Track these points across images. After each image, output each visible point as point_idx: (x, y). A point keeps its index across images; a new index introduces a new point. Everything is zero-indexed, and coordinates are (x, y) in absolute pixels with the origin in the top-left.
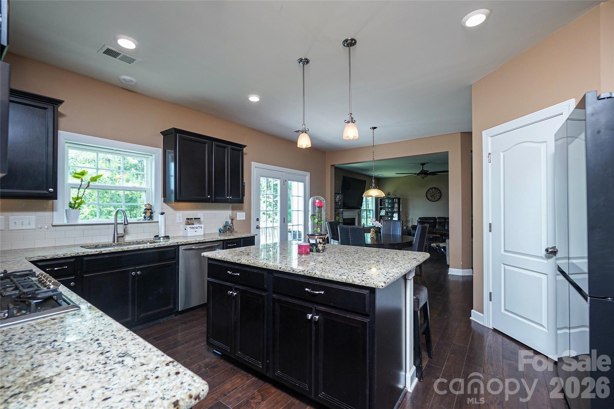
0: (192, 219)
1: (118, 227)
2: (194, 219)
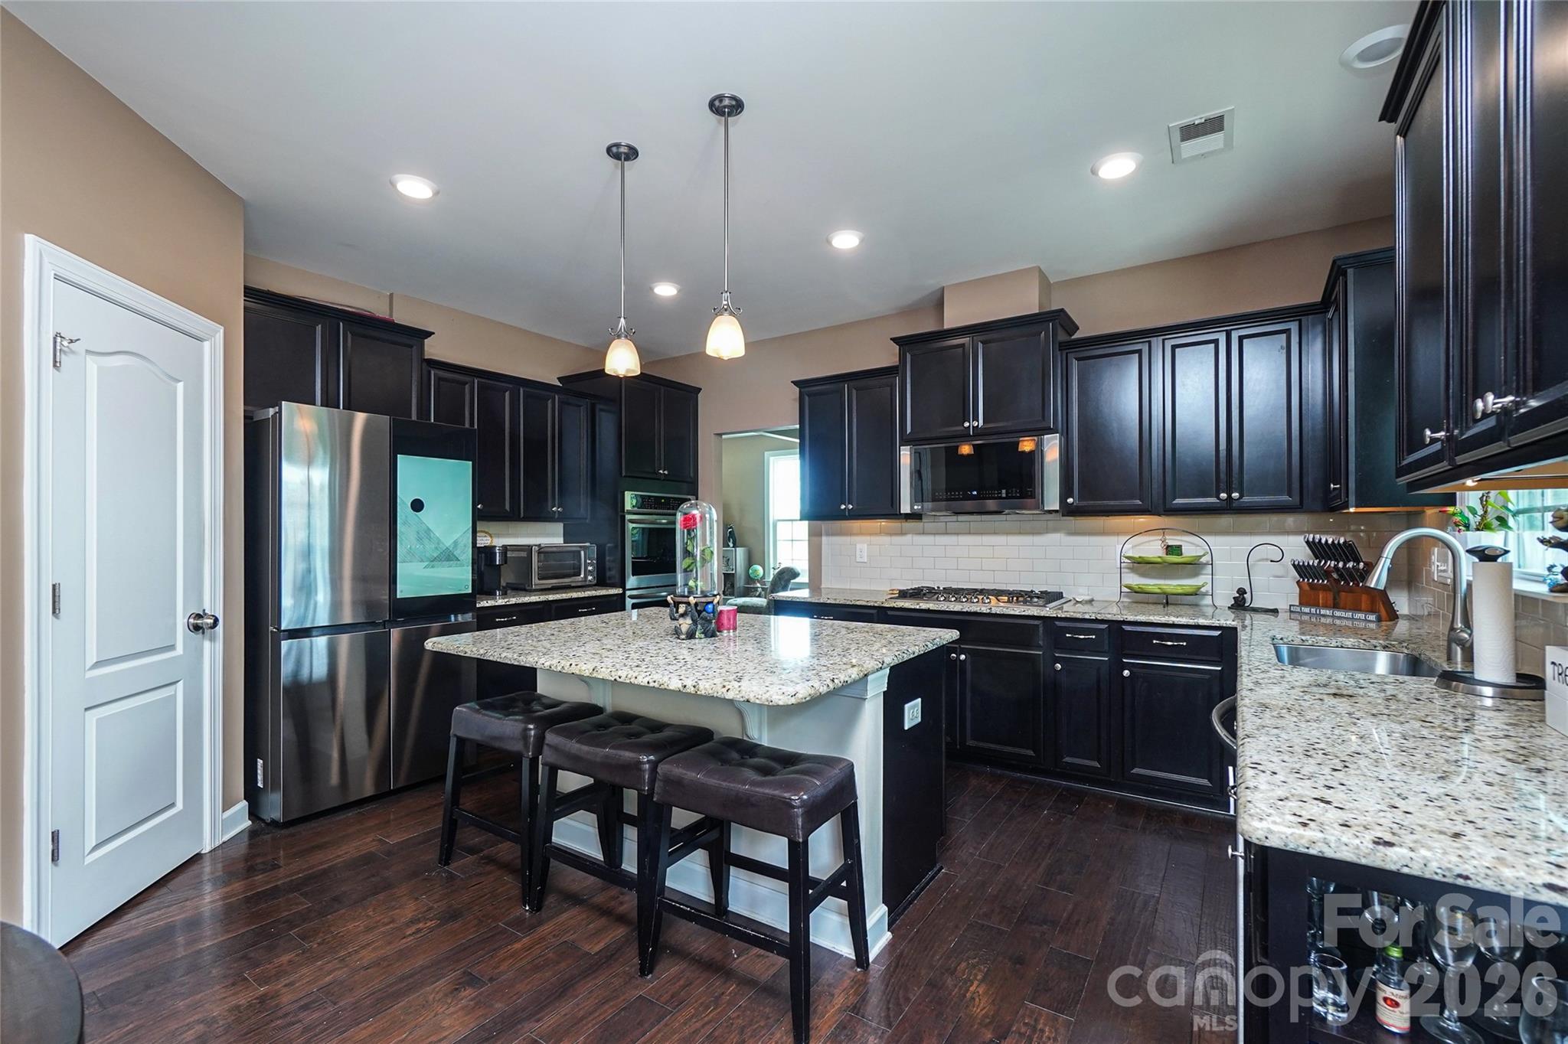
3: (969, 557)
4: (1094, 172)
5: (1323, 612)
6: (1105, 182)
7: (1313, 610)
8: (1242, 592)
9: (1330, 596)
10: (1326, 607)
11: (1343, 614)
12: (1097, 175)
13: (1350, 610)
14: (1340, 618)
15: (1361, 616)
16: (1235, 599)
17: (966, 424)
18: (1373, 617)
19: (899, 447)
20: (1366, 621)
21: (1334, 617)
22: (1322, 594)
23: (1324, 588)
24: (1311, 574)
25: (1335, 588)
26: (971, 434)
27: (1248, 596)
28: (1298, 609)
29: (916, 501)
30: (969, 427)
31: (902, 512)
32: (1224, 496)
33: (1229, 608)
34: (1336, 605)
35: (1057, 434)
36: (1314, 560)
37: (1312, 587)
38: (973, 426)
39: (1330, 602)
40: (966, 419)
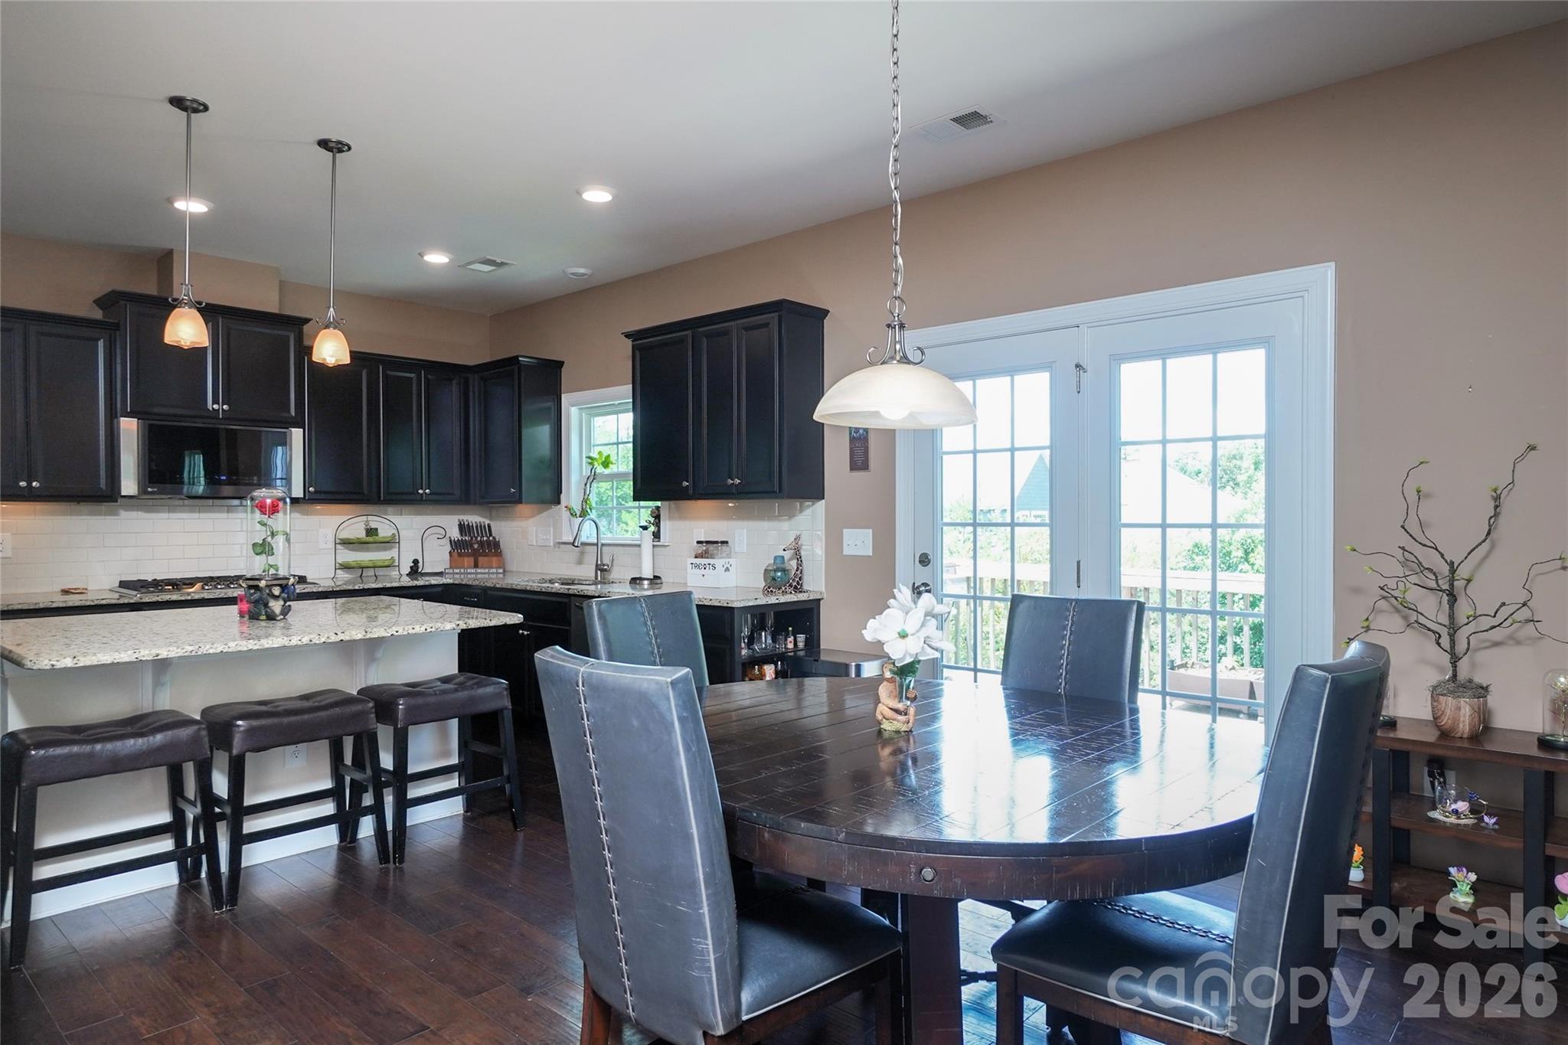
0: (709, 542)
1: (601, 551)
3: (168, 545)
4: (421, 255)
5: (469, 571)
6: (427, 263)
7: (462, 570)
8: (416, 562)
9: (472, 559)
10: (469, 568)
11: (483, 571)
12: (421, 258)
13: (487, 568)
14: (481, 573)
15: (494, 570)
16: (411, 567)
17: (216, 407)
18: (501, 571)
19: (116, 417)
20: (497, 573)
21: (476, 573)
22: (466, 559)
23: (468, 555)
24: (460, 546)
25: (476, 555)
26: (221, 416)
27: (420, 564)
28: (451, 571)
29: (149, 483)
30: (219, 410)
31: (123, 494)
32: (420, 491)
33: (407, 575)
34: (476, 566)
35: (302, 430)
36: (462, 535)
37: (460, 555)
38: (222, 409)
39: (473, 564)
40: (215, 401)
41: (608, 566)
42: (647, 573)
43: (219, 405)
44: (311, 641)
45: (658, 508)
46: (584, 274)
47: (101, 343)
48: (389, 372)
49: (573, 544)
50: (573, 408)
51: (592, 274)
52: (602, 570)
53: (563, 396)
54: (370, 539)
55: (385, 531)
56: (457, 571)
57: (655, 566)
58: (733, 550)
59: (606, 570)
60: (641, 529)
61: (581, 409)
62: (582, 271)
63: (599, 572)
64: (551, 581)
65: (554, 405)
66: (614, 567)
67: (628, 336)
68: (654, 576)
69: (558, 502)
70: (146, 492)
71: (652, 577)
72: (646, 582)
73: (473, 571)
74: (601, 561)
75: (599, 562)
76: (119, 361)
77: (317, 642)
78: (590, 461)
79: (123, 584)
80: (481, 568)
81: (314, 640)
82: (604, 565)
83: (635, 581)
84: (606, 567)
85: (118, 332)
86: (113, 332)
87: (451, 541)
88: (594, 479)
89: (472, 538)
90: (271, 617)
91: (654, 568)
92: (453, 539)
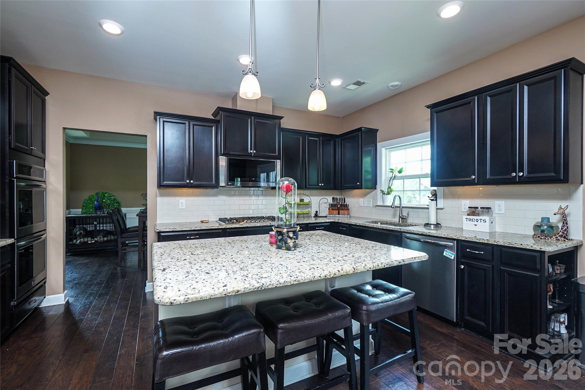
0: (477, 208)
1: (403, 210)
2: (481, 208)
3: (234, 205)
4: (330, 83)
5: (336, 216)
6: (332, 86)
7: (334, 216)
8: (317, 212)
10: (336, 214)
12: (330, 84)
13: (343, 215)
14: (341, 217)
16: (315, 214)
17: (251, 151)
18: (349, 216)
19: (218, 156)
20: (347, 217)
21: (339, 217)
22: (335, 211)
23: (336, 210)
24: (333, 206)
25: (339, 209)
26: (253, 155)
27: (318, 213)
28: (329, 216)
29: (229, 181)
30: (252, 152)
31: (220, 185)
32: (320, 184)
33: (314, 217)
34: (339, 214)
35: (280, 160)
36: (333, 202)
37: (332, 209)
38: (254, 152)
39: (337, 213)
40: (251, 149)
41: (406, 216)
42: (433, 221)
43: (252, 150)
44: (326, 277)
45: (435, 190)
46: (397, 85)
47: (213, 128)
48: (310, 138)
49: (391, 207)
50: (383, 148)
51: (401, 85)
52: (402, 218)
53: (378, 144)
54: (301, 203)
55: (306, 200)
56: (332, 216)
57: (438, 218)
58: (494, 212)
59: (405, 219)
60: (430, 200)
61: (386, 149)
62: (396, 83)
63: (401, 219)
64: (376, 222)
65: (373, 149)
66: (409, 218)
67: (428, 107)
68: (437, 223)
69: (375, 188)
70: (228, 185)
71: (436, 224)
72: (432, 226)
73: (338, 216)
74: (402, 214)
75: (401, 215)
76: (219, 135)
77: (329, 277)
78: (391, 171)
79: (220, 220)
80: (341, 215)
81: (327, 276)
82: (404, 216)
83: (427, 225)
84: (405, 217)
85: (219, 124)
86: (217, 124)
87: (329, 204)
88: (394, 178)
89: (337, 203)
90: (288, 249)
91: (437, 219)
92: (330, 203)
